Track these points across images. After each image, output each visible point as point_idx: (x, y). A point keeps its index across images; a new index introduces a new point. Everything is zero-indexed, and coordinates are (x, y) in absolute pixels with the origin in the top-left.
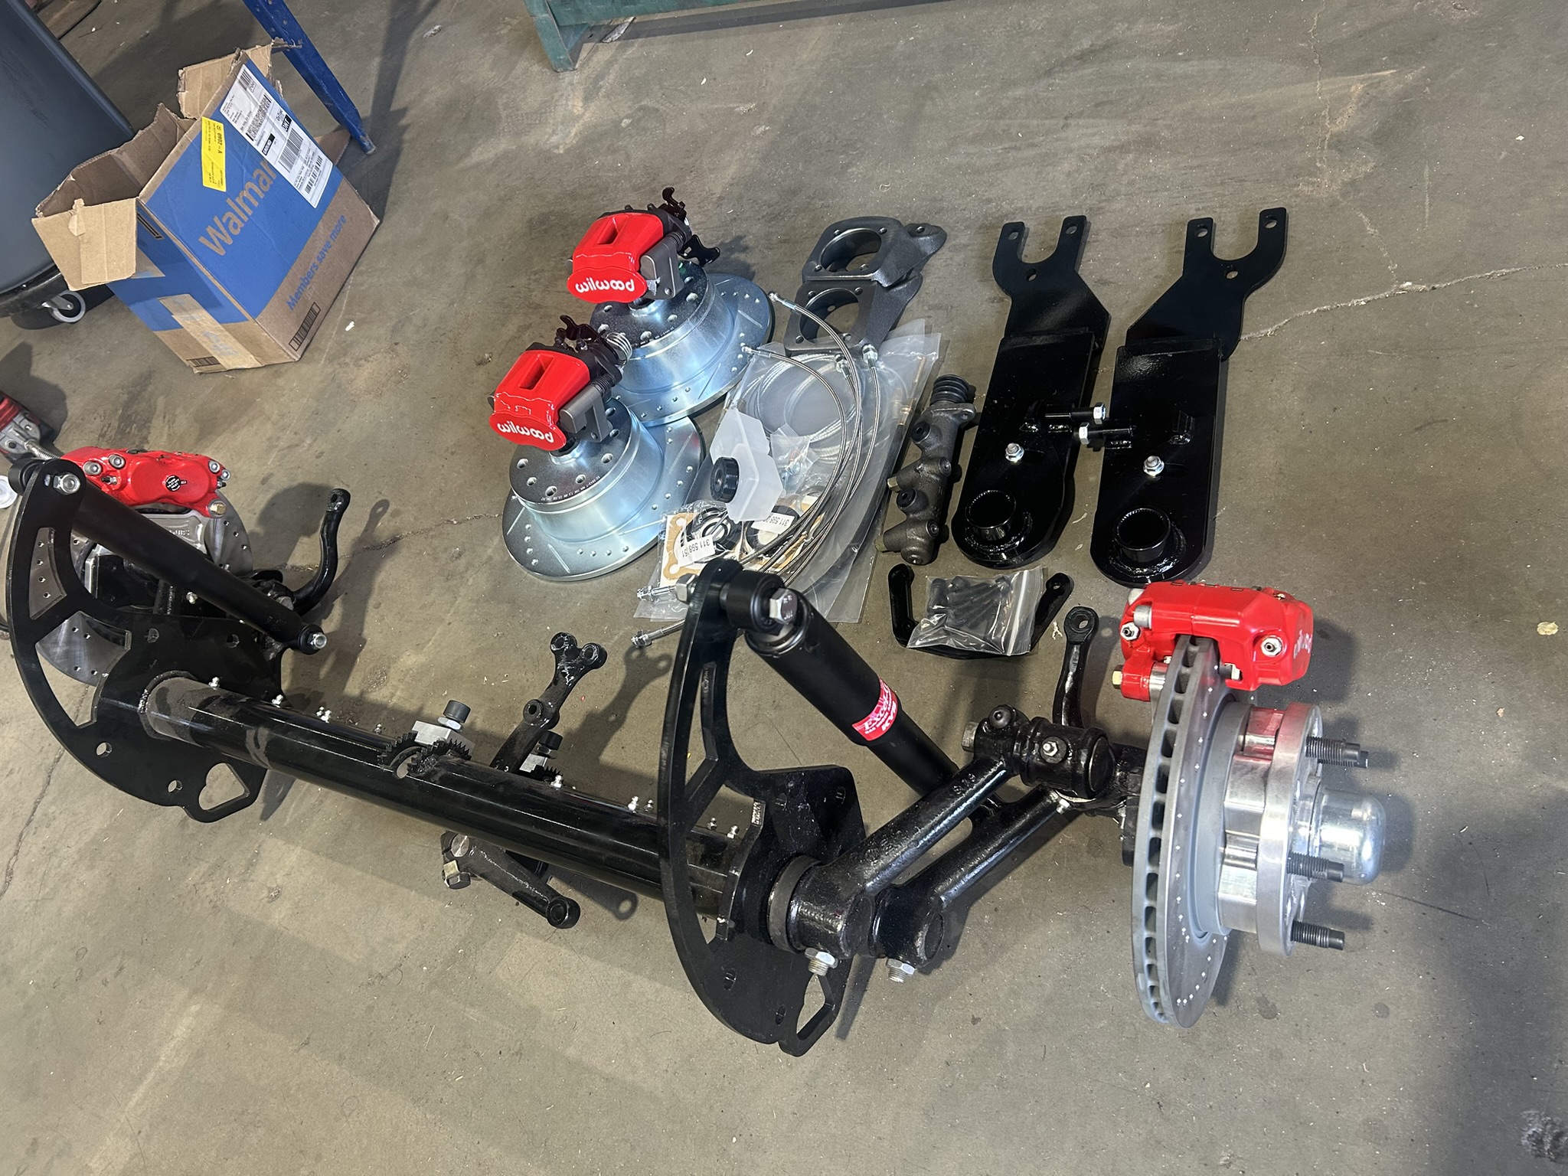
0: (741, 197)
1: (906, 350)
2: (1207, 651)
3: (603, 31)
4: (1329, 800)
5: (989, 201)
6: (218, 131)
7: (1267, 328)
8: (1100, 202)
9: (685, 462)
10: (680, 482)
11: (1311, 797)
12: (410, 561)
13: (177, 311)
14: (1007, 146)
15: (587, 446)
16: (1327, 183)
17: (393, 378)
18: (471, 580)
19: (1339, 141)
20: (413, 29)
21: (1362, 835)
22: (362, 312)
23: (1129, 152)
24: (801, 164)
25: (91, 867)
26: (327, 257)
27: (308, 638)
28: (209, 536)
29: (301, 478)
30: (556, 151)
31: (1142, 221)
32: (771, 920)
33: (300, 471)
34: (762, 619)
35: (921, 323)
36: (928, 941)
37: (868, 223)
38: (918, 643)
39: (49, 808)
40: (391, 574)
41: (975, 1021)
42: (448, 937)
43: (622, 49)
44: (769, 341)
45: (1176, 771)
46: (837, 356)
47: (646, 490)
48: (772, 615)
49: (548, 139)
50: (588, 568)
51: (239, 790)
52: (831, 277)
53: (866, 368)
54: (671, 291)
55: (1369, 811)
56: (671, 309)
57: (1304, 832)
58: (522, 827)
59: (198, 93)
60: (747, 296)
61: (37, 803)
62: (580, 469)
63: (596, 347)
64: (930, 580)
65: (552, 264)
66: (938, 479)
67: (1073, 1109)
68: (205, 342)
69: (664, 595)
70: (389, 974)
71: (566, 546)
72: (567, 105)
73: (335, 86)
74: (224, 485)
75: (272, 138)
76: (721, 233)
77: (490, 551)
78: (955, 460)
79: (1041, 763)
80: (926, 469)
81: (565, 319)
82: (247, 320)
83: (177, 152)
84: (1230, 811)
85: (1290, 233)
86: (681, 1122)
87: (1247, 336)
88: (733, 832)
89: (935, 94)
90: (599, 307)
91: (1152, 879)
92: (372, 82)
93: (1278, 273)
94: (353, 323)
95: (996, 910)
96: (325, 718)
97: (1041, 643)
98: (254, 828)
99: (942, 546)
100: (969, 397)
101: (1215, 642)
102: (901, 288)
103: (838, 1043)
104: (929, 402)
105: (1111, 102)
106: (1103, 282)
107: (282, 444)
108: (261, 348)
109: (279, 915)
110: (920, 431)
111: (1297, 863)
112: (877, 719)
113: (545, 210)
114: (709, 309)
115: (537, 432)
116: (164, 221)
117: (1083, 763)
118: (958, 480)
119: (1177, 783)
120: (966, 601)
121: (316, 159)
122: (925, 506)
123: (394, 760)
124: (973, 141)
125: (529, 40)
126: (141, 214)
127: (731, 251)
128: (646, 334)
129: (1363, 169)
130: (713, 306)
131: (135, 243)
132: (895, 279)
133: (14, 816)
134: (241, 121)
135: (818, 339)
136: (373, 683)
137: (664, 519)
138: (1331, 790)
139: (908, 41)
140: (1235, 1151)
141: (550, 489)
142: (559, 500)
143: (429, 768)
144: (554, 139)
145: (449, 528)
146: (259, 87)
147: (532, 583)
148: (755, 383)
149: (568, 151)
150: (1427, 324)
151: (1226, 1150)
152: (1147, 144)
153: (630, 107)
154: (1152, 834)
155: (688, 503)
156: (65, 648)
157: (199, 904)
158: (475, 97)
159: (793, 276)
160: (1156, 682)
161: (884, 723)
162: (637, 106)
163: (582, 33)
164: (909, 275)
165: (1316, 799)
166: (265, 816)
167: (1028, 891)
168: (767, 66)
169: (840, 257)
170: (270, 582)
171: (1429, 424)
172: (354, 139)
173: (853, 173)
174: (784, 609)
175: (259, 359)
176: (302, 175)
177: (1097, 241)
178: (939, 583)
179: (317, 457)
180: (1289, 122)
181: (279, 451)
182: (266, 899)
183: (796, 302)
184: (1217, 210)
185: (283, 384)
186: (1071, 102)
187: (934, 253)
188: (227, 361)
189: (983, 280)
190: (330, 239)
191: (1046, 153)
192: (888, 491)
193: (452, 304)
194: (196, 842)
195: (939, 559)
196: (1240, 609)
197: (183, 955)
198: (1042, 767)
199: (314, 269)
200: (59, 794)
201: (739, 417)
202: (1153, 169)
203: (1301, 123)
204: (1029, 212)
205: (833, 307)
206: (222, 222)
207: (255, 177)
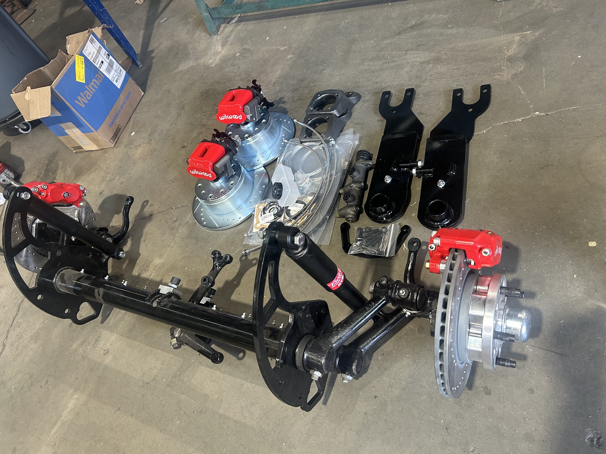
0: (282, 83)
1: (346, 140)
2: (462, 254)
3: (229, 20)
4: (509, 311)
5: (377, 83)
6: (82, 60)
7: (484, 130)
8: (419, 83)
9: (262, 184)
10: (260, 192)
11: (502, 310)
12: (157, 223)
13: (67, 129)
14: (383, 62)
15: (224, 178)
16: (506, 75)
17: (150, 153)
18: (180, 230)
19: (510, 59)
20: (156, 20)
21: (522, 324)
22: (138, 128)
23: (430, 63)
24: (305, 70)
25: (36, 343)
26: (124, 107)
27: (118, 253)
28: (80, 215)
29: (115, 192)
30: (211, 66)
31: (436, 90)
32: (297, 359)
33: (114, 189)
34: (292, 244)
35: (352, 130)
36: (357, 367)
37: (331, 92)
38: (352, 252)
39: (19, 320)
40: (150, 228)
41: (376, 397)
42: (173, 367)
43: (236, 26)
44: (294, 138)
45: (450, 300)
46: (320, 143)
47: (247, 195)
48: (295, 243)
49: (208, 61)
50: (225, 225)
51: (92, 312)
52: (317, 113)
53: (331, 147)
54: (256, 119)
55: (525, 314)
56: (256, 126)
57: (500, 323)
58: (201, 325)
59: (74, 46)
60: (285, 120)
61: (14, 318)
62: (222, 187)
63: (228, 141)
64: (356, 228)
65: (210, 109)
66: (359, 189)
67: (413, 430)
68: (78, 141)
69: (254, 235)
70: (150, 382)
71: (217, 217)
72: (215, 48)
73: (126, 42)
74: (85, 195)
75: (102, 62)
76: (275, 96)
77: (188, 219)
78: (365, 182)
79: (399, 298)
80: (354, 185)
81: (215, 130)
82: (93, 132)
83: (66, 68)
84: (471, 315)
85: (492, 94)
86: (263, 437)
87: (476, 133)
88: (282, 326)
89: (356, 42)
90: (228, 125)
91: (442, 342)
92: (140, 40)
93: (488, 109)
94: (134, 132)
95: (383, 354)
96: (125, 284)
97: (399, 252)
98: (98, 327)
99: (361, 215)
100: (370, 158)
101: (465, 251)
102: (344, 116)
103: (323, 406)
104: (355, 160)
105: (423, 45)
106: (421, 114)
107: (107, 179)
108: (99, 142)
109: (108, 360)
110: (352, 171)
111: (497, 335)
112: (336, 282)
113: (207, 88)
114: (271, 125)
115: (205, 173)
116: (61, 94)
117: (415, 298)
118: (367, 190)
119: (451, 305)
120: (370, 236)
121: (119, 70)
122: (354, 200)
123: (152, 300)
124: (370, 60)
125: (200, 23)
126: (53, 92)
127: (279, 103)
128: (246, 135)
129: (519, 69)
130: (272, 125)
131: (50, 103)
132: (342, 113)
133: (6, 323)
134: (91, 56)
135: (312, 136)
136: (143, 270)
137: (254, 206)
138: (510, 307)
139: (345, 22)
140: (476, 446)
141: (210, 195)
142: (214, 199)
143: (165, 303)
144: (210, 61)
145: (172, 210)
146: (97, 43)
147: (204, 231)
148: (288, 154)
149: (216, 66)
150: (545, 128)
151: (472, 445)
152: (437, 60)
153: (239, 49)
154: (442, 324)
155: (263, 200)
156: (25, 259)
157: (77, 356)
158: (180, 45)
159: (303, 113)
160: (442, 267)
161: (339, 283)
162: (242, 48)
163: (221, 20)
164: (347, 112)
165: (504, 310)
166: (102, 322)
167: (396, 347)
168: (292, 32)
169: (320, 105)
170: (103, 232)
171: (546, 166)
172: (134, 62)
173: (325, 72)
174: (300, 240)
175: (98, 147)
176: (114, 76)
177: (418, 98)
178: (360, 229)
179: (121, 184)
180: (491, 51)
181: (106, 182)
182: (103, 354)
183: (304, 123)
184: (464, 85)
185: (107, 156)
186: (408, 45)
187: (356, 103)
188: (86, 147)
189: (375, 113)
190: (125, 100)
191: (399, 65)
192: (340, 194)
193: (172, 124)
194: (76, 332)
195: (360, 220)
196: (474, 238)
197: (71, 376)
198: (400, 299)
199: (119, 112)
200: (23, 314)
201: (282, 167)
202: (440, 70)
203: (496, 52)
204: (392, 87)
205: (318, 124)
206: (84, 95)
207: (96, 77)
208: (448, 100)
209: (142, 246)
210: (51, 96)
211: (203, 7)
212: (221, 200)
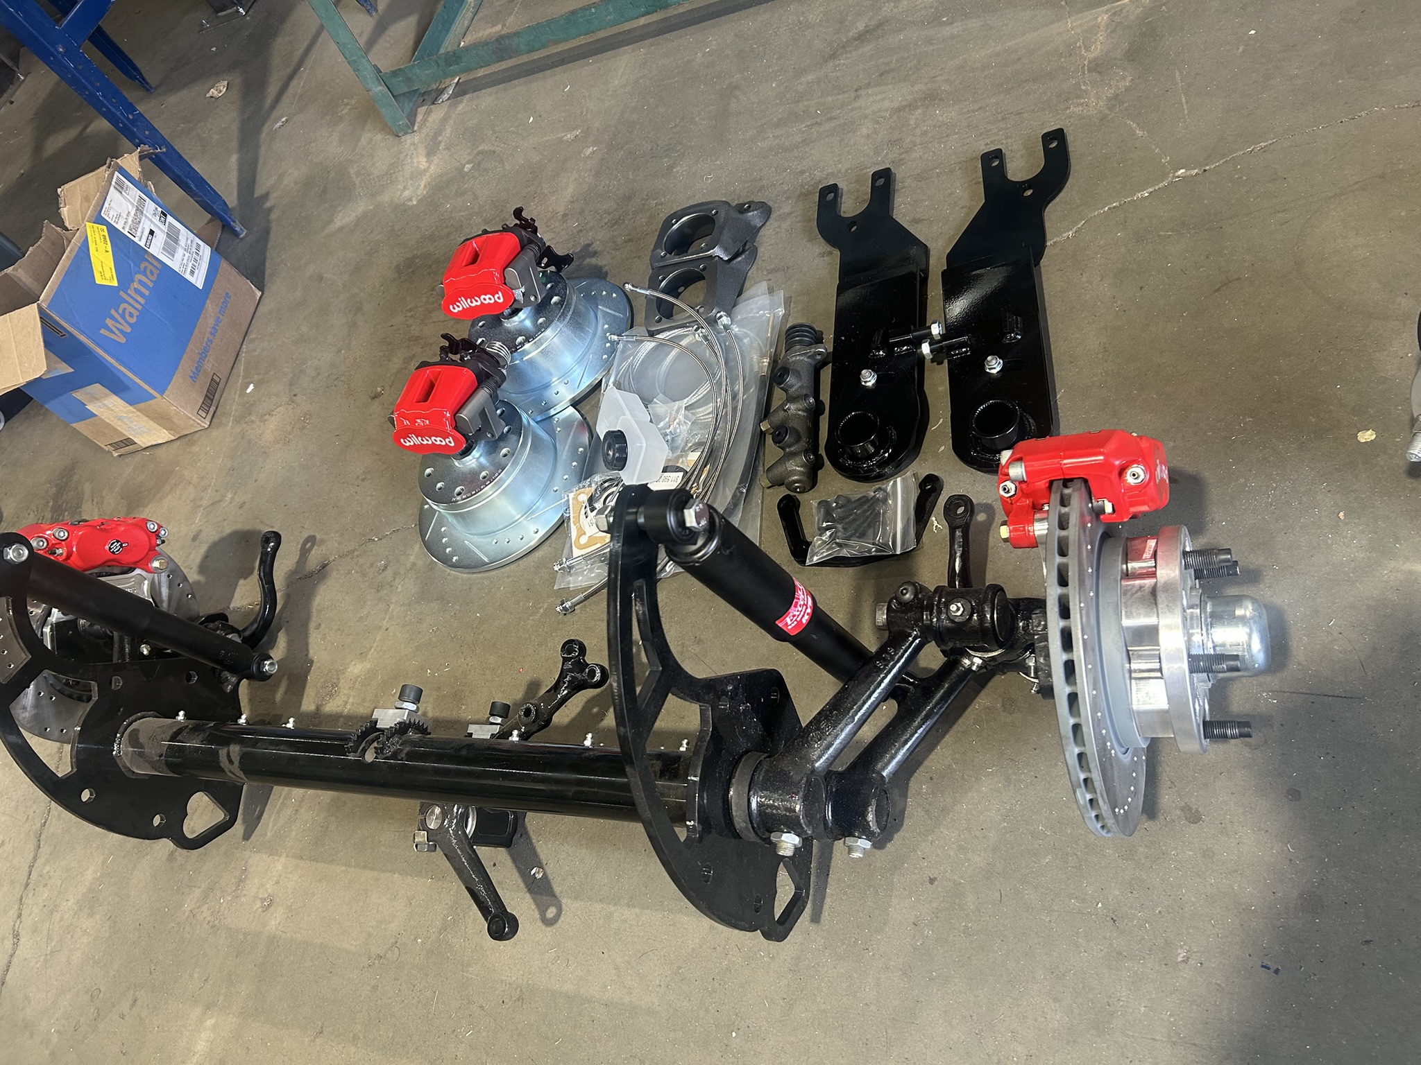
0: (582, 211)
1: (755, 311)
2: (1080, 491)
3: (434, 94)
4: (1214, 606)
5: (802, 172)
6: (102, 233)
7: (1068, 231)
8: (900, 155)
9: (575, 447)
10: (574, 464)
11: (1197, 605)
12: (341, 581)
13: (90, 401)
14: (809, 124)
15: (484, 446)
16: (1094, 101)
17: (298, 425)
18: (400, 586)
19: (1097, 65)
20: (263, 125)
21: (1248, 630)
22: (259, 374)
23: (916, 108)
24: (630, 173)
25: (91, 915)
26: (219, 332)
27: (260, 665)
28: (155, 589)
29: (228, 530)
30: (410, 203)
31: (941, 163)
33: (226, 523)
34: (680, 530)
35: (764, 286)
36: (878, 815)
37: (700, 208)
38: (815, 558)
39: (43, 869)
40: (325, 597)
41: (932, 881)
42: (436, 907)
43: (454, 106)
44: (632, 327)
45: (1075, 597)
46: (695, 328)
47: (545, 476)
48: (688, 524)
49: (401, 195)
50: (504, 554)
51: (219, 816)
52: (677, 260)
53: (722, 332)
54: (536, 297)
55: (1250, 608)
56: (539, 314)
57: (1197, 638)
59: (78, 206)
60: (604, 293)
61: (31, 867)
62: (482, 468)
63: (478, 356)
64: (814, 504)
65: (424, 300)
66: (805, 414)
67: (1036, 941)
68: (120, 426)
69: (578, 564)
70: (387, 952)
71: (481, 540)
72: (412, 162)
73: (201, 182)
74: (163, 542)
75: (152, 232)
76: (570, 245)
77: (412, 558)
78: (816, 394)
79: (950, 625)
80: (792, 407)
81: (445, 336)
82: (155, 398)
83: (68, 257)
84: (1128, 628)
85: (1071, 148)
86: (682, 1028)
87: (1052, 242)
88: (685, 746)
89: (738, 93)
90: (474, 324)
91: (1073, 698)
92: (233, 177)
93: (1068, 183)
94: (252, 385)
95: (931, 779)
96: (290, 725)
97: (924, 538)
98: (237, 848)
99: (820, 472)
100: (818, 339)
101: (1086, 481)
102: (740, 259)
103: (813, 927)
104: (784, 351)
105: (892, 70)
106: (917, 221)
107: (205, 502)
108: (173, 422)
109: (275, 921)
110: (782, 376)
111: (1200, 663)
113: (409, 255)
114: (573, 308)
115: (438, 439)
116: (67, 320)
117: (988, 616)
118: (823, 413)
119: (1078, 606)
120: (851, 515)
121: (195, 246)
122: (798, 439)
123: (361, 748)
124: (778, 125)
125: (368, 114)
126: (44, 318)
127: (583, 258)
128: (520, 339)
129: (1122, 84)
130: (576, 306)
131: (42, 344)
132: (734, 251)
133: (12, 882)
134: (121, 222)
135: (674, 317)
136: (326, 696)
137: (566, 498)
138: (1211, 598)
139: (705, 53)
140: (1190, 947)
141: (458, 489)
142: (468, 498)
143: (394, 748)
144: (406, 193)
145: (372, 546)
146: (133, 190)
147: (456, 579)
148: (625, 365)
149: (420, 201)
150: (1205, 202)
151: (1181, 947)
152: (931, 98)
153: (469, 154)
154: (1065, 657)
155: (585, 479)
156: (33, 712)
157: (198, 927)
158: (328, 172)
159: (644, 268)
160: (1040, 529)
162: (475, 152)
163: (415, 99)
164: (745, 246)
165: (1201, 605)
166: (247, 836)
167: (957, 756)
168: (585, 97)
169: (681, 243)
170: (217, 623)
171: (1226, 284)
172: (226, 227)
173: (678, 172)
174: (698, 517)
175: (172, 432)
176: (185, 262)
177: (904, 187)
178: (824, 504)
179: (241, 507)
180: (1050, 58)
181: (204, 509)
182: (260, 910)
183: (649, 288)
184: (1004, 141)
185: (197, 450)
186: (858, 76)
187: (763, 225)
188: (142, 439)
189: (811, 240)
190: (219, 315)
191: (845, 123)
192: (762, 434)
193: (339, 351)
194: (187, 872)
195: (820, 486)
196: (1102, 447)
197: (191, 976)
198: (952, 628)
199: (209, 344)
200: (51, 854)
201: (618, 394)
202: (941, 119)
203: (1061, 55)
204: (840, 175)
205: (682, 288)
206: (118, 313)
207: (142, 269)
208: (974, 179)
209: (315, 639)
210: (42, 327)
211: (369, 73)
212: (484, 497)
